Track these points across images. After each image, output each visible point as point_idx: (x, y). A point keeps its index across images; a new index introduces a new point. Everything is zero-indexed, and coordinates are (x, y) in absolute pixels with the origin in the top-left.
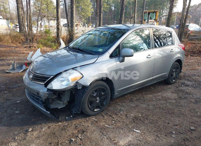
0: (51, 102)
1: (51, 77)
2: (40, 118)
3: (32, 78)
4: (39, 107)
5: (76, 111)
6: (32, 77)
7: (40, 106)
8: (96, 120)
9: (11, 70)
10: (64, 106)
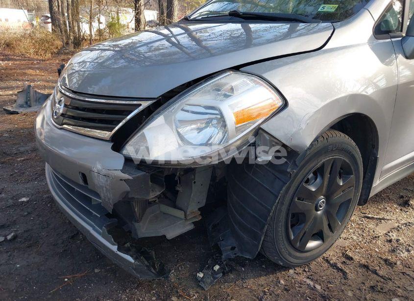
0: (138, 215)
1: (140, 105)
2: (96, 271)
3: (62, 115)
4: (88, 231)
5: (235, 247)
6: (61, 111)
7: (94, 229)
8: (318, 287)
9: (21, 106)
10: (189, 227)
